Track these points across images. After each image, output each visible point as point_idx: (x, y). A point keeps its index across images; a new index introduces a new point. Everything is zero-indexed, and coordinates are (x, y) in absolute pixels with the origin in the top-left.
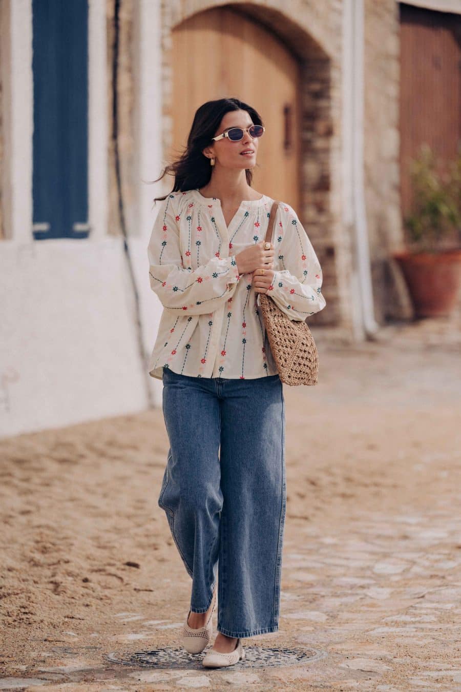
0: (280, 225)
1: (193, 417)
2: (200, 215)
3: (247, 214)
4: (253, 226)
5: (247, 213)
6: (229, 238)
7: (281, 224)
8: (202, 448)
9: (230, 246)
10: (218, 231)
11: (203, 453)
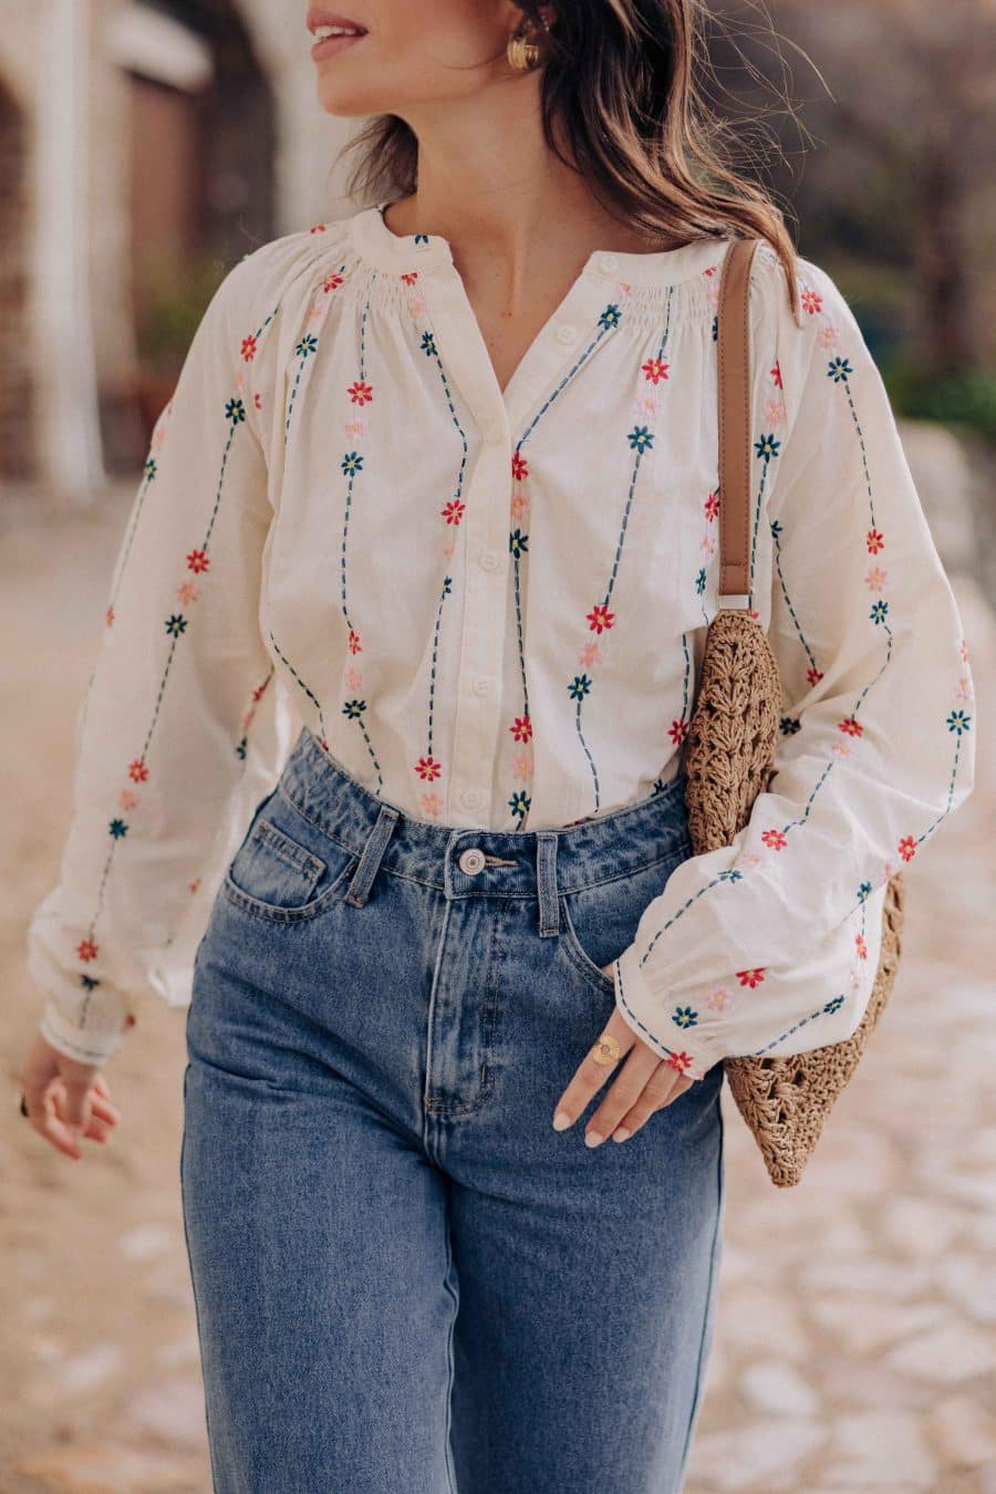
0: (773, 378)
1: (332, 1251)
2: (366, 325)
3: (611, 317)
4: (635, 378)
5: (611, 310)
6: (509, 431)
7: (777, 372)
8: (374, 1413)
9: (519, 469)
10: (453, 400)
11: (377, 1436)
